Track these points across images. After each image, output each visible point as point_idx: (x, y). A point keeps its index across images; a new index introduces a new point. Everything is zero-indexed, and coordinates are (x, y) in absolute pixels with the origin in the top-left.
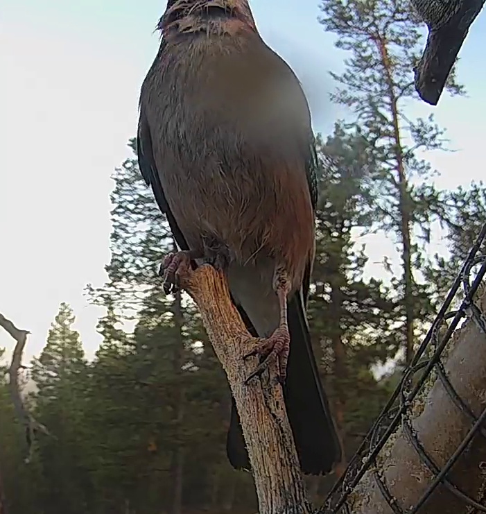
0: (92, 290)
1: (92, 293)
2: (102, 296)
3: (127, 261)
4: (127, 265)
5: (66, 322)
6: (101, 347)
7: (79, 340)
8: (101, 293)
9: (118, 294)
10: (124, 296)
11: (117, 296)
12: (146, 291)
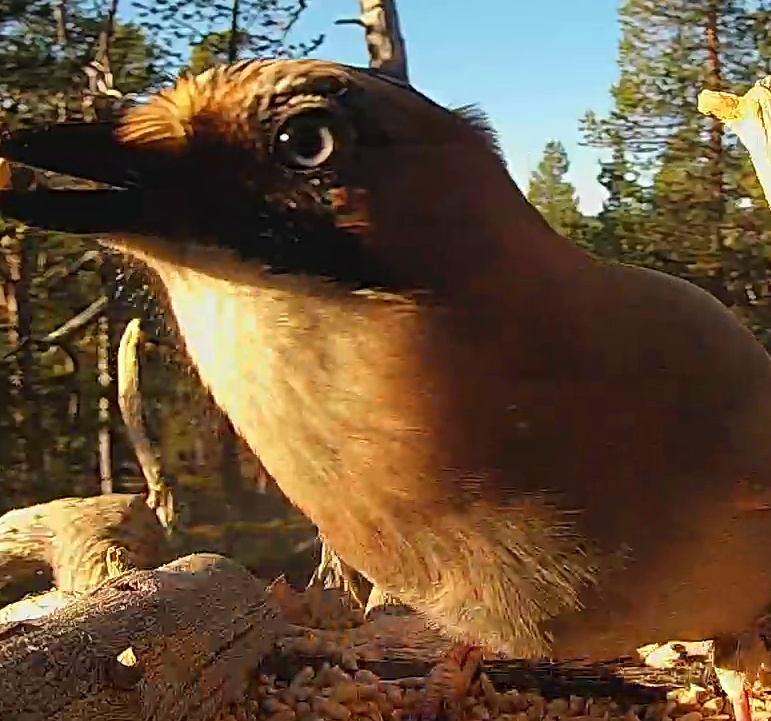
0: (593, 122)
1: (593, 127)
2: (607, 131)
3: (643, 82)
4: (643, 88)
5: (556, 172)
6: (605, 207)
7: (574, 197)
8: (605, 127)
9: (630, 128)
10: (638, 133)
11: (630, 133)
12: (670, 126)
